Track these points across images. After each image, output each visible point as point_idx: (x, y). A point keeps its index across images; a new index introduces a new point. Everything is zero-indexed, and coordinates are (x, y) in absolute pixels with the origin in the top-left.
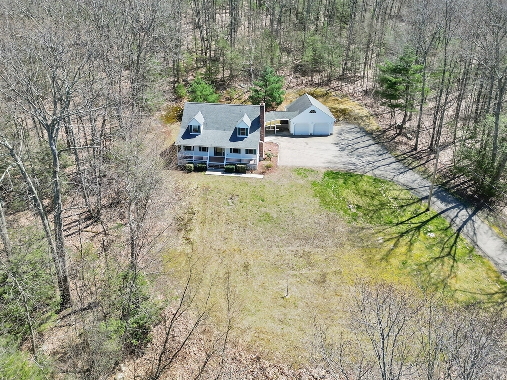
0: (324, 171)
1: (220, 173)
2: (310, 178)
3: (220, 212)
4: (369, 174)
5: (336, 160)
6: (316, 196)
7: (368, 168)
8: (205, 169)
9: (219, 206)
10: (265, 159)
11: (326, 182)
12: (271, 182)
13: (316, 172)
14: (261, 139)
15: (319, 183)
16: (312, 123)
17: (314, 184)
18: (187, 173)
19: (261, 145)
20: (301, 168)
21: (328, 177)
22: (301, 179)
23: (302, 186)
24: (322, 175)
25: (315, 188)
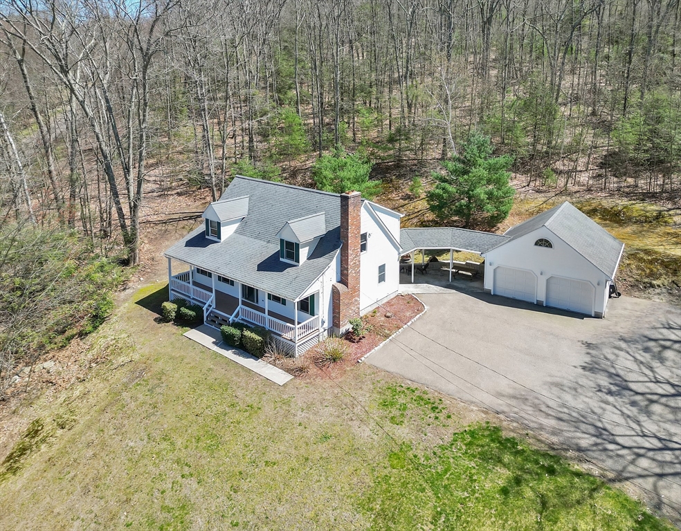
1: (207, 341)
6: (366, 504)
8: (196, 322)
10: (349, 336)
11: (443, 462)
12: (287, 403)
13: (442, 416)
14: (343, 279)
15: (415, 456)
16: (541, 274)
17: (398, 454)
18: (159, 321)
19: (335, 294)
20: (413, 386)
21: (464, 447)
22: (372, 424)
23: (353, 451)
24: (452, 431)
25: (386, 472)
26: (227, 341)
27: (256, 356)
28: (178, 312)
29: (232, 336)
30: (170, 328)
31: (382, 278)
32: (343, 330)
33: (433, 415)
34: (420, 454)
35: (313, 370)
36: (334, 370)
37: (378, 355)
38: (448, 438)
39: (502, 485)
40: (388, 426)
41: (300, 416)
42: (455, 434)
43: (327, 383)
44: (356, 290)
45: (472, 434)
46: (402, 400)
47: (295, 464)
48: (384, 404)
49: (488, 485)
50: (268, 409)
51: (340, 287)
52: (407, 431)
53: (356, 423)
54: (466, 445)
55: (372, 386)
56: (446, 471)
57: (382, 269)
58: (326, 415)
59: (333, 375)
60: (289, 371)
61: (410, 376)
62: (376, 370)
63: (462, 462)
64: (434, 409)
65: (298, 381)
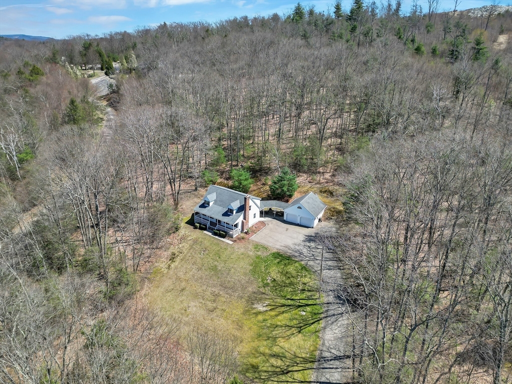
0: (275, 251)
1: (210, 234)
2: (259, 253)
3: (193, 256)
4: (303, 263)
5: (292, 247)
6: (251, 265)
7: (307, 258)
8: (205, 229)
9: (195, 253)
10: (246, 233)
11: (267, 258)
12: (233, 248)
13: (268, 250)
14: (245, 218)
16: (299, 216)
17: (258, 257)
18: (194, 228)
19: (243, 222)
20: (262, 245)
21: (272, 256)
22: (252, 252)
23: (248, 256)
25: (255, 260)
26: (215, 234)
27: (224, 238)
28: (200, 226)
29: (217, 233)
30: (198, 230)
31: (255, 217)
32: (244, 231)
34: (262, 257)
35: (238, 241)
37: (254, 238)
38: (269, 254)
39: (278, 262)
40: (256, 252)
41: (237, 250)
43: (242, 244)
44: (248, 221)
45: (274, 254)
46: (259, 247)
47: (237, 259)
48: (255, 248)
49: (275, 262)
50: (229, 249)
51: (244, 221)
53: (249, 252)
55: (252, 244)
56: (267, 260)
57: (255, 214)
58: (242, 250)
59: (243, 242)
60: (232, 241)
61: (261, 242)
62: (253, 241)
63: (271, 258)
64: (266, 249)
65: (235, 243)
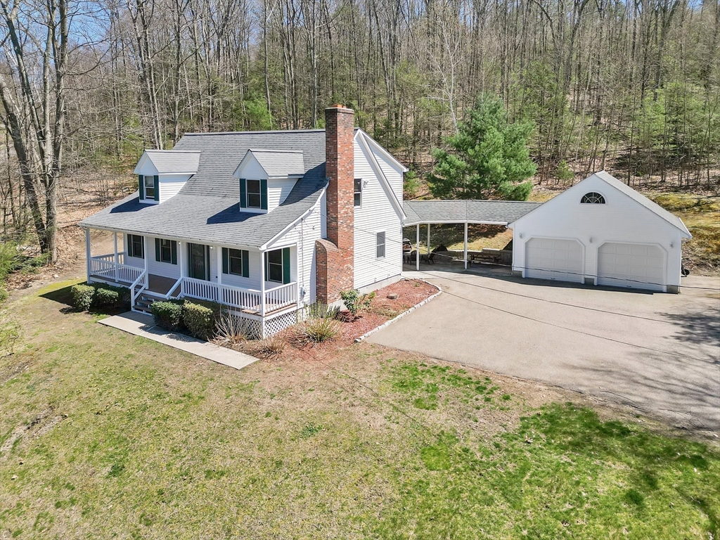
0: (543, 398)
1: (131, 326)
10: (341, 315)
11: (514, 457)
13: (496, 397)
14: (331, 233)
15: (466, 451)
16: (591, 241)
17: (436, 448)
19: (320, 256)
20: (443, 365)
21: (543, 436)
22: (387, 410)
23: (359, 447)
24: (517, 415)
25: (419, 475)
26: (162, 322)
27: (203, 339)
28: (94, 296)
29: (168, 313)
31: (381, 252)
32: (331, 306)
33: (480, 396)
34: (474, 447)
35: (288, 350)
36: (320, 351)
37: (381, 334)
38: (514, 426)
39: (627, 488)
40: (413, 411)
41: (267, 404)
42: (522, 419)
43: (311, 365)
45: (551, 419)
46: (428, 380)
47: (258, 471)
48: (402, 385)
49: (603, 489)
50: (216, 399)
51: (328, 245)
52: (444, 416)
53: (360, 410)
54: (546, 432)
55: (379, 367)
56: (523, 471)
58: (311, 403)
59: (320, 355)
60: (252, 353)
61: (435, 354)
62: (383, 349)
63: (547, 457)
64: (480, 389)
65: (265, 364)
